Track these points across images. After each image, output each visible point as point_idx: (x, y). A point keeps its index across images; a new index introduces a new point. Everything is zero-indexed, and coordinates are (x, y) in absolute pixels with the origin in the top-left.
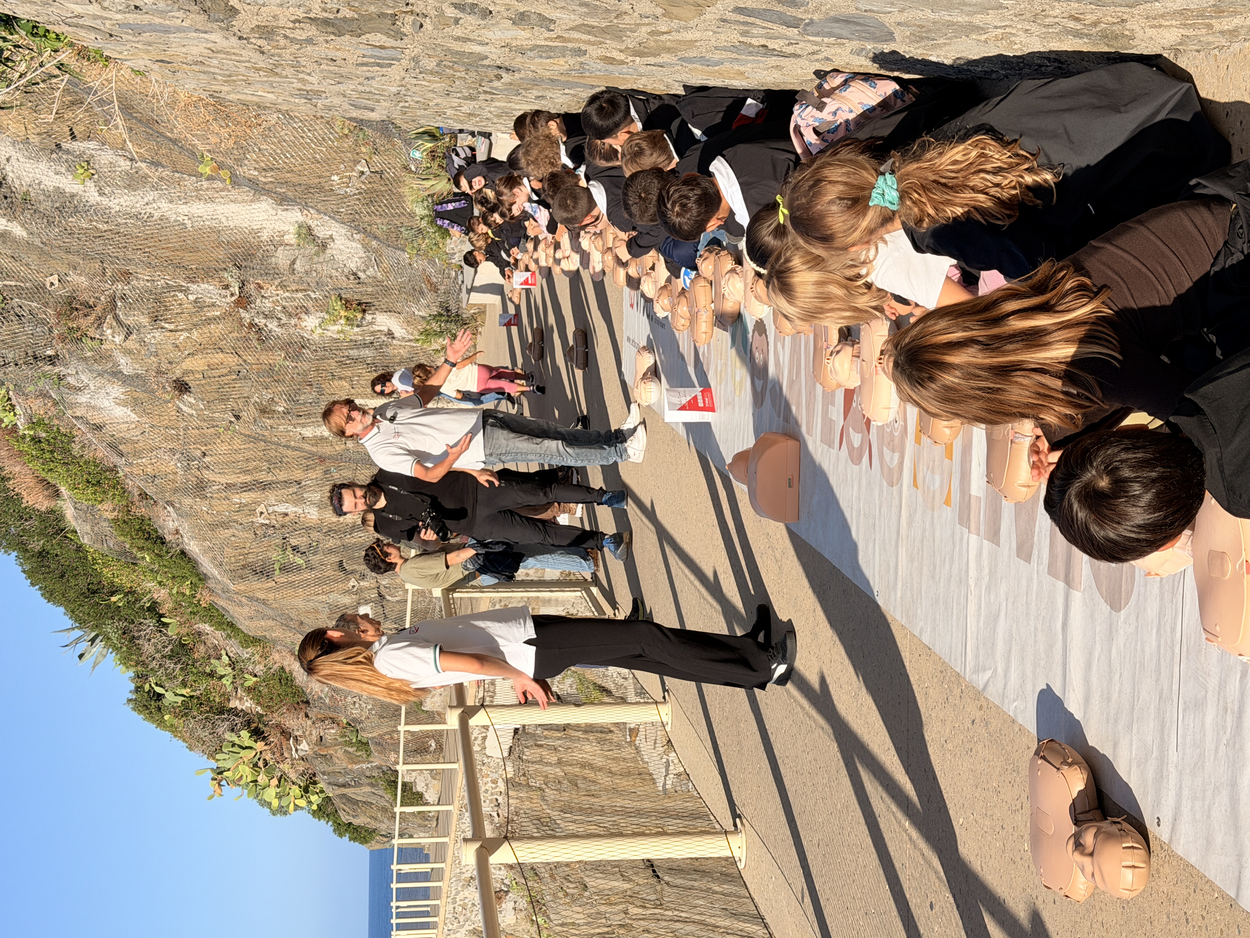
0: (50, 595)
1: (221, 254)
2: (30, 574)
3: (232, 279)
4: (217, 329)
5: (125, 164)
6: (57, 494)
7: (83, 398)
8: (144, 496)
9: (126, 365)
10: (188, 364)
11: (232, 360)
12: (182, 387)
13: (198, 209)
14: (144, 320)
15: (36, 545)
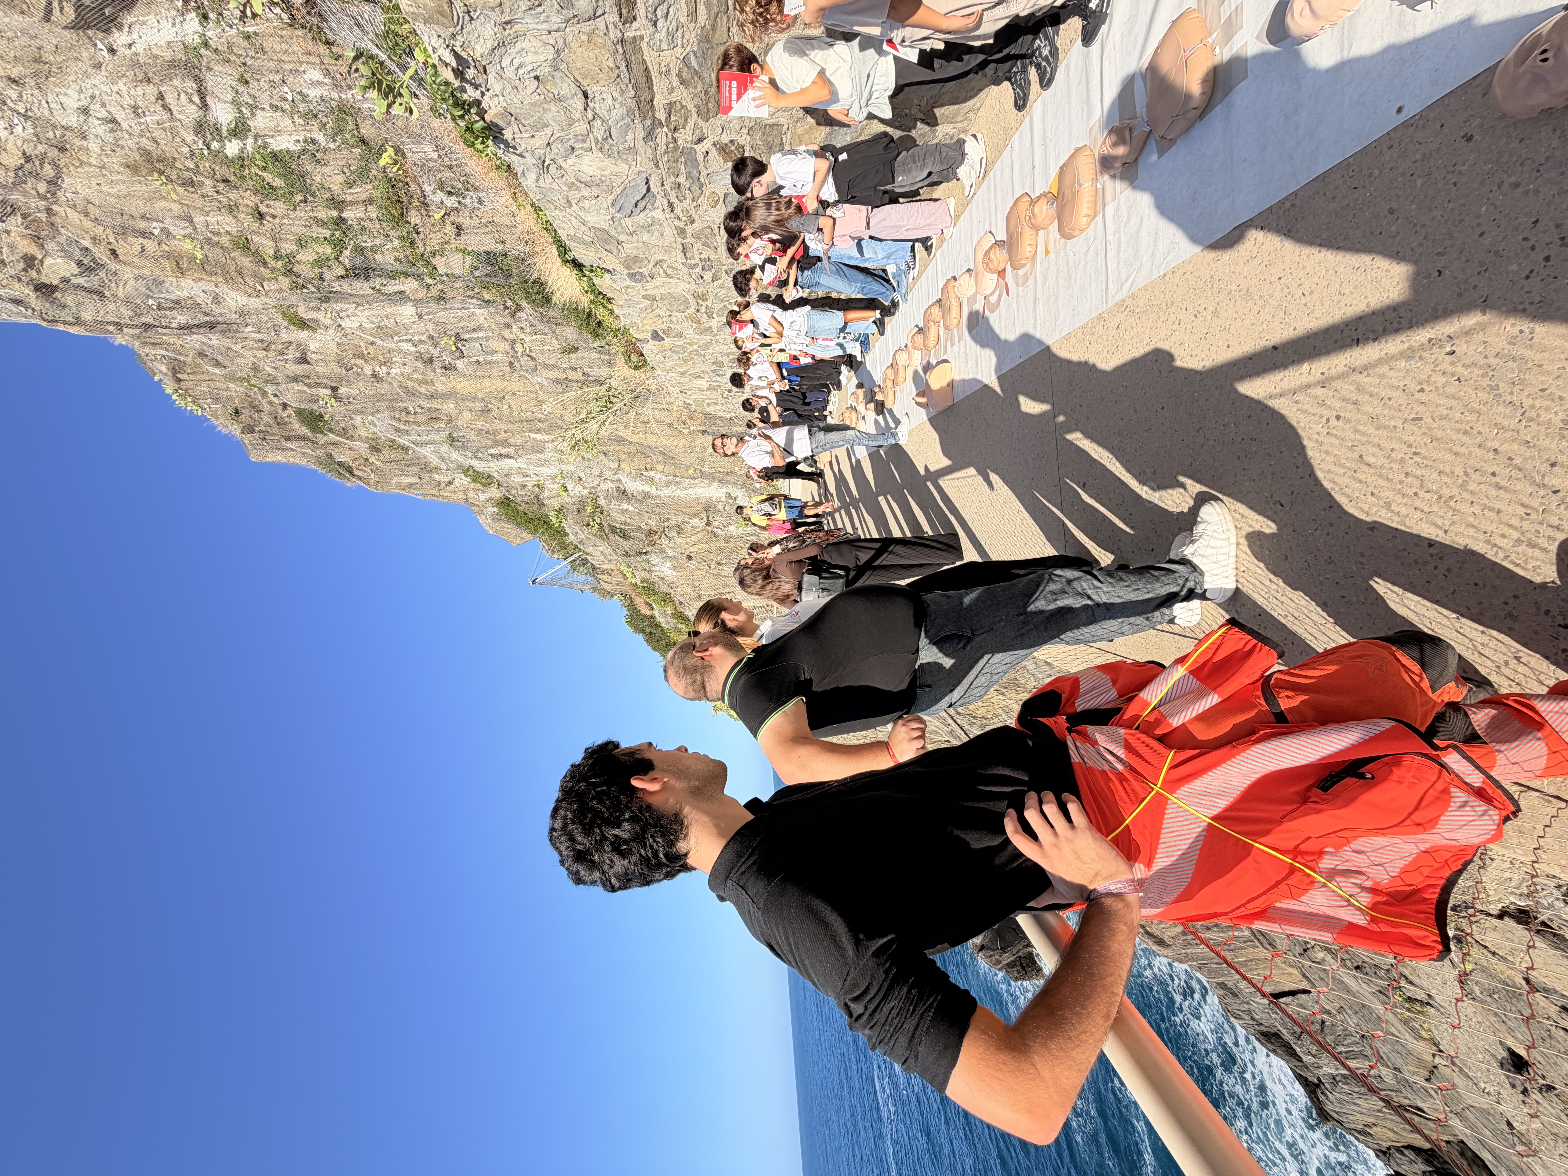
0: (654, 648)
1: (699, 507)
2: (647, 641)
3: (704, 515)
4: (700, 535)
5: (664, 478)
6: (652, 609)
7: (657, 568)
8: (681, 603)
9: (670, 553)
10: (691, 549)
11: (706, 546)
12: (689, 558)
13: (691, 491)
14: (675, 534)
15: (648, 631)
